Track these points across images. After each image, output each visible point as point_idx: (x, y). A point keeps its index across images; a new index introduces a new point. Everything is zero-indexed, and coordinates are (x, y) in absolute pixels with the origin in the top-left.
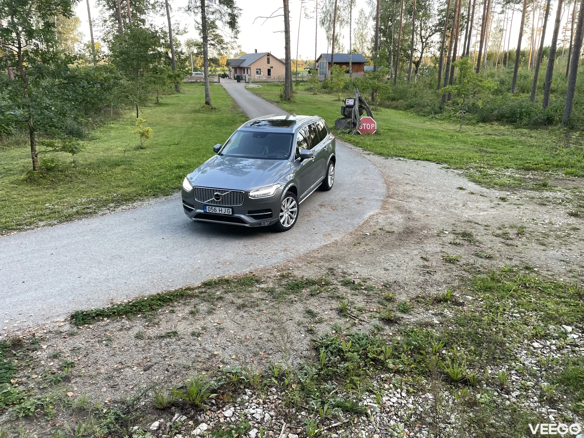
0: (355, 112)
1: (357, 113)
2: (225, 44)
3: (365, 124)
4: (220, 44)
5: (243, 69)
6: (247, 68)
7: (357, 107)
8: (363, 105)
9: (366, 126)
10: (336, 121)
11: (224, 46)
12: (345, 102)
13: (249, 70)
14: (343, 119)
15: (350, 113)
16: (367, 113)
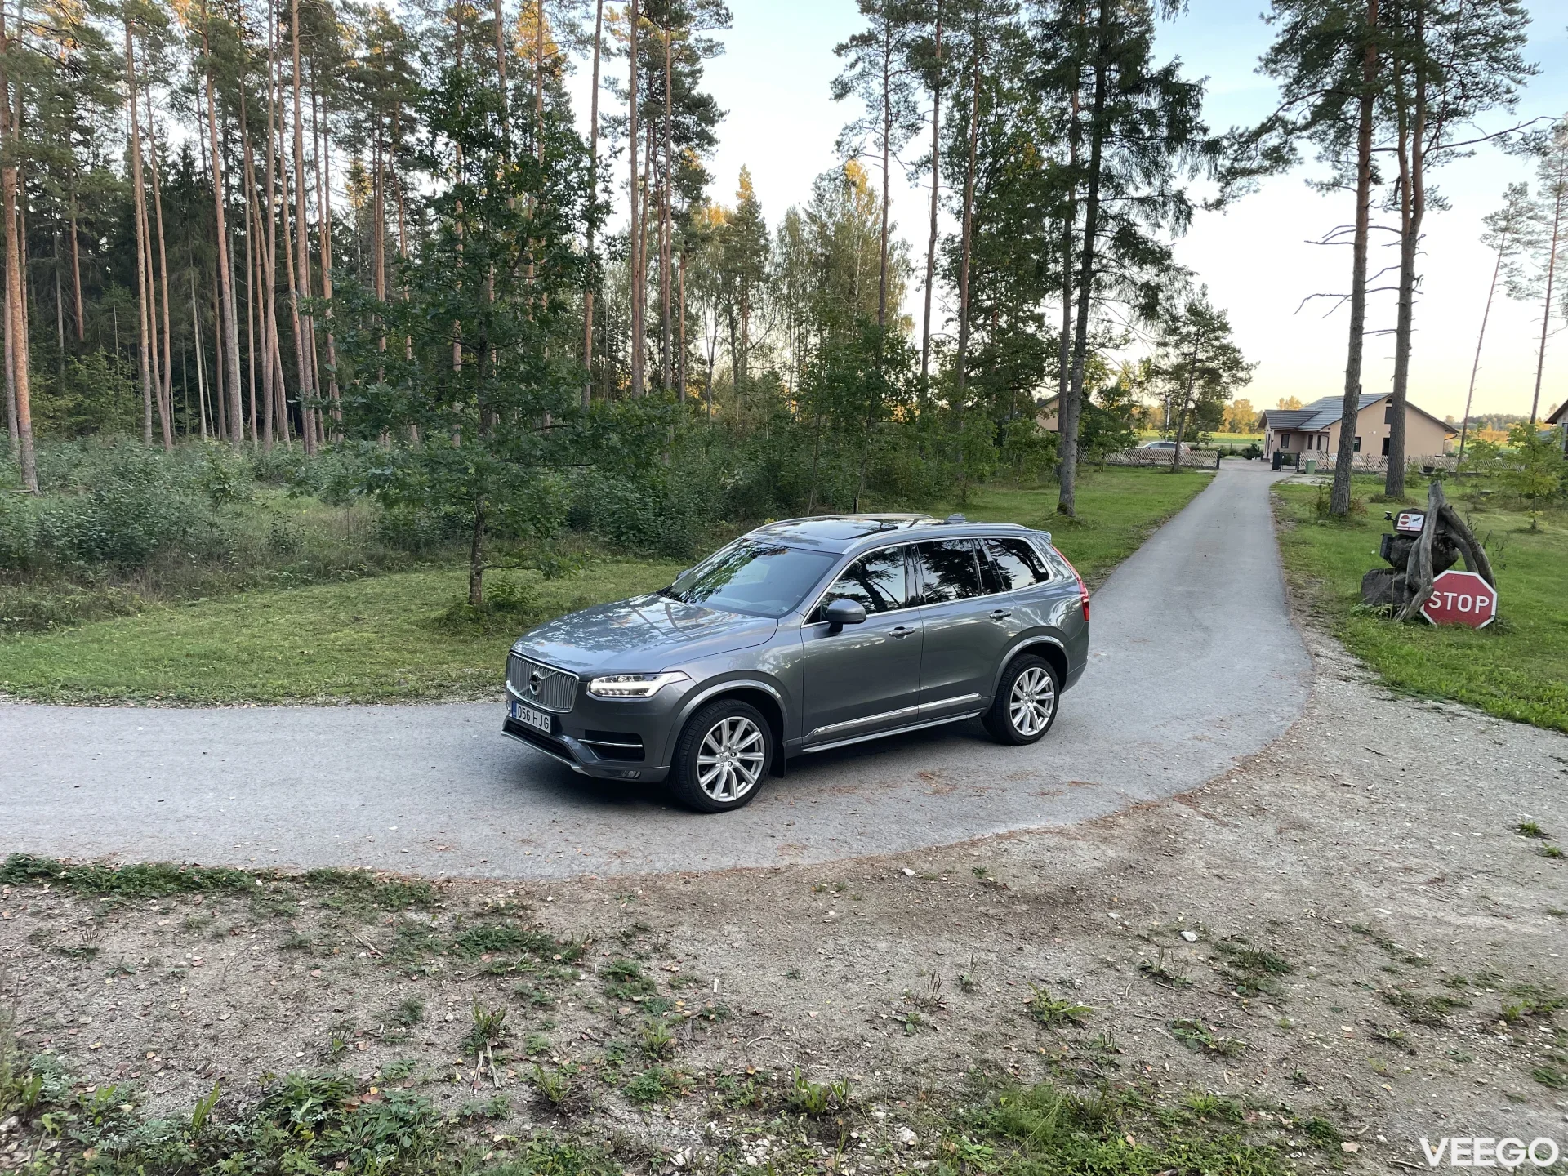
0: (1417, 553)
1: (1426, 560)
2: (1243, 369)
3: (1450, 595)
4: (1231, 369)
5: (1310, 435)
6: (1320, 435)
7: (1426, 542)
8: (1454, 536)
9: (1455, 600)
10: (1366, 578)
11: (1241, 374)
12: (1396, 522)
13: (1324, 440)
14: (1389, 572)
15: (1405, 555)
16: (1467, 562)
